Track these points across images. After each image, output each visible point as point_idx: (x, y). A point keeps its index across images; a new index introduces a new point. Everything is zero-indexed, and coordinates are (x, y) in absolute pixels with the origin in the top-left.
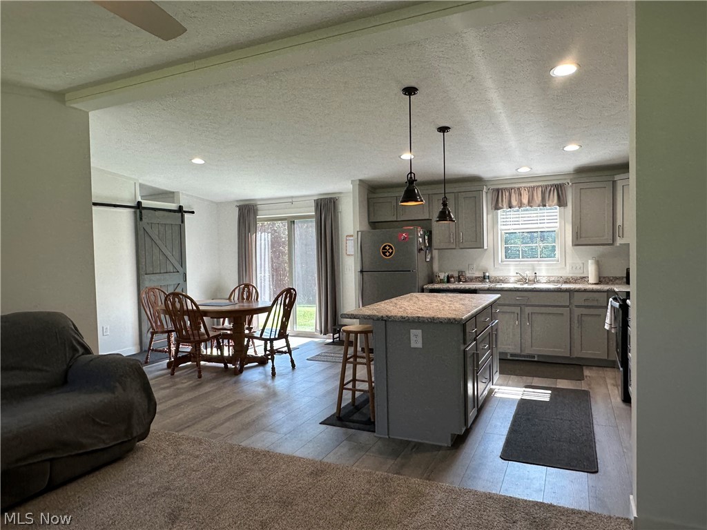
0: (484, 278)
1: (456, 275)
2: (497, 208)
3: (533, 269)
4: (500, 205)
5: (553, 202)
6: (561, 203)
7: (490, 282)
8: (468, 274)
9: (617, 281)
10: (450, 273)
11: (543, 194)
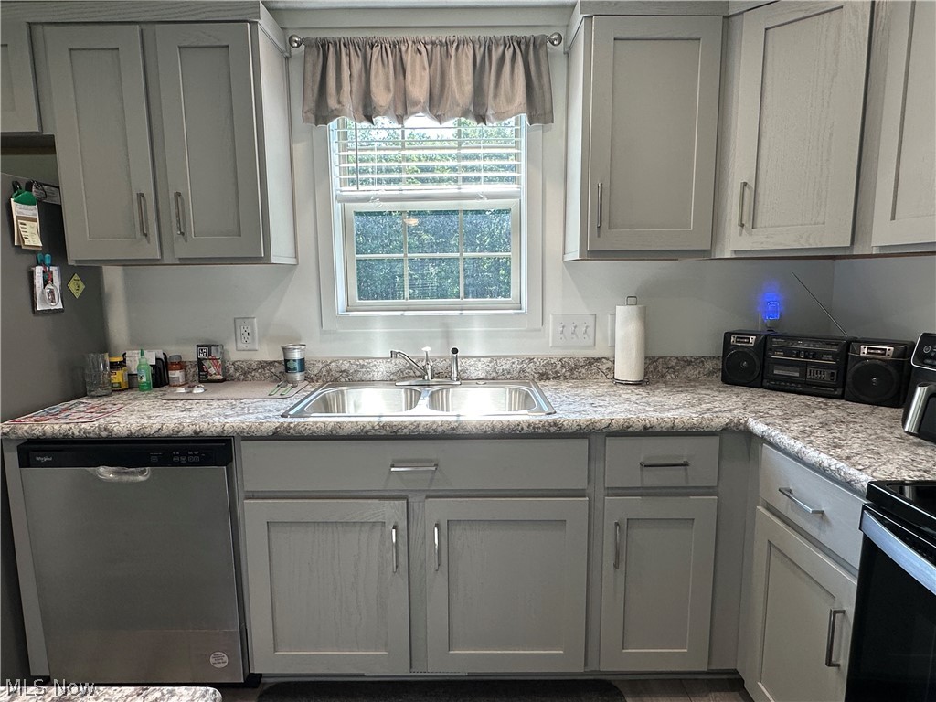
0: (287, 365)
1: (190, 355)
2: (322, 114)
3: (447, 335)
4: (332, 103)
5: (510, 101)
6: (539, 109)
7: (308, 379)
8: (236, 353)
9: (689, 371)
10: (173, 351)
11: (479, 71)
